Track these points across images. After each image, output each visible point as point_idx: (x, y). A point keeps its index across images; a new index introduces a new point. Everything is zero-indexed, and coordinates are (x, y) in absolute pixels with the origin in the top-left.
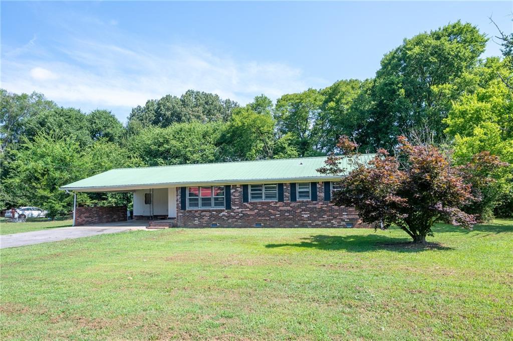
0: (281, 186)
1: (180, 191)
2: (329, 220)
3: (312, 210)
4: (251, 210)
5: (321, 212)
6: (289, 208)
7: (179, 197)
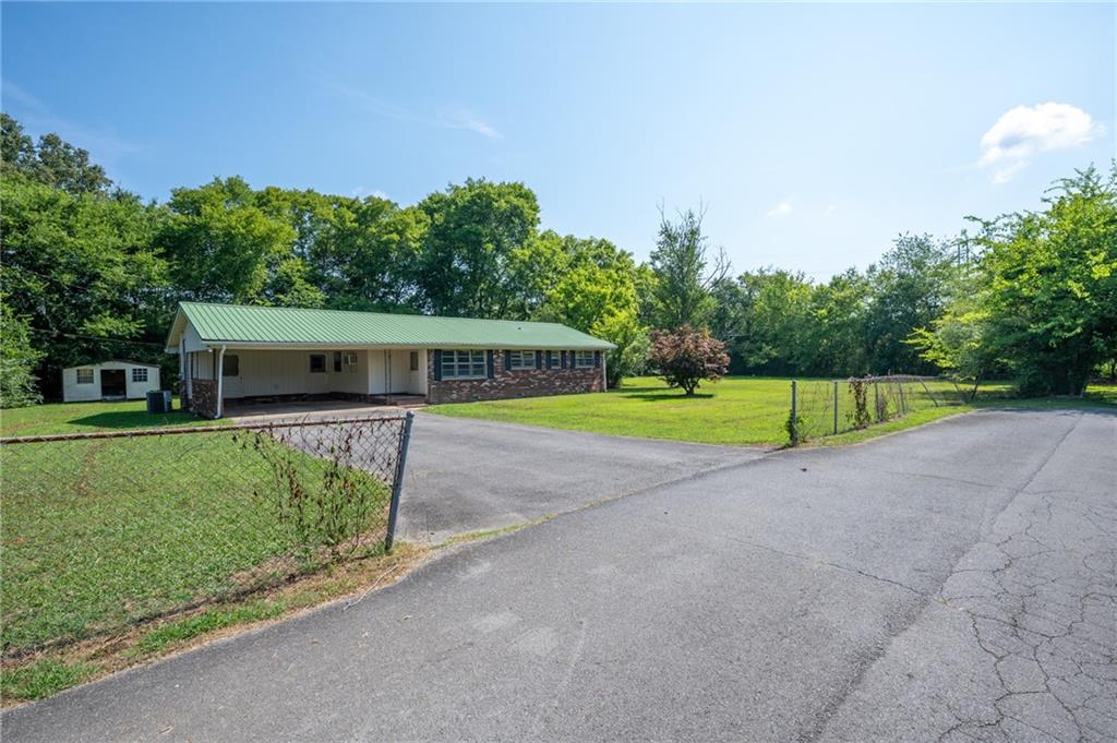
0: (539, 352)
1: (432, 354)
2: (574, 388)
3: (562, 378)
4: (513, 379)
5: (569, 379)
6: (544, 376)
7: (431, 363)
